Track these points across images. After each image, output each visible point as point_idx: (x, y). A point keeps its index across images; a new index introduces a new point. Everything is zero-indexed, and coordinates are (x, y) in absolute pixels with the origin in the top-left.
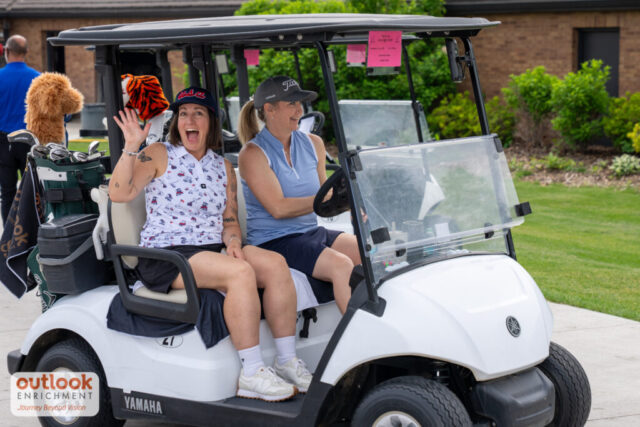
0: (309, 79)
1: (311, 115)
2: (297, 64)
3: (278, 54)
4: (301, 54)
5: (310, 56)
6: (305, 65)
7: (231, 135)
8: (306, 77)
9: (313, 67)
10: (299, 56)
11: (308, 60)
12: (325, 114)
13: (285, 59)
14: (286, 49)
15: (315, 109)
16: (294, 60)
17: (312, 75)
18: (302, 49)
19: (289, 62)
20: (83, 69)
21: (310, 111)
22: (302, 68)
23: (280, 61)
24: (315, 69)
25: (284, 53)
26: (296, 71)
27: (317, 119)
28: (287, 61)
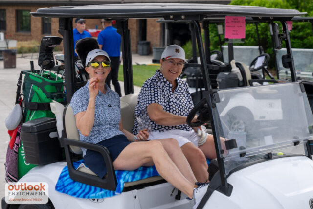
0: (263, 38)
1: (263, 55)
2: (257, 30)
3: (248, 25)
4: (259, 25)
5: (263, 27)
6: (261, 31)
7: (223, 64)
8: (261, 37)
9: (265, 32)
10: (259, 26)
11: (263, 28)
12: (270, 55)
13: (251, 28)
14: (252, 23)
15: (265, 53)
16: (256, 28)
17: (264, 36)
18: (260, 23)
19: (253, 30)
20: (155, 31)
21: (263, 53)
22: (259, 32)
23: (249, 29)
24: (266, 33)
25: (251, 25)
26: (256, 34)
27: (266, 57)
28: (252, 29)
